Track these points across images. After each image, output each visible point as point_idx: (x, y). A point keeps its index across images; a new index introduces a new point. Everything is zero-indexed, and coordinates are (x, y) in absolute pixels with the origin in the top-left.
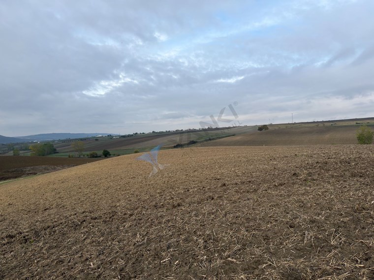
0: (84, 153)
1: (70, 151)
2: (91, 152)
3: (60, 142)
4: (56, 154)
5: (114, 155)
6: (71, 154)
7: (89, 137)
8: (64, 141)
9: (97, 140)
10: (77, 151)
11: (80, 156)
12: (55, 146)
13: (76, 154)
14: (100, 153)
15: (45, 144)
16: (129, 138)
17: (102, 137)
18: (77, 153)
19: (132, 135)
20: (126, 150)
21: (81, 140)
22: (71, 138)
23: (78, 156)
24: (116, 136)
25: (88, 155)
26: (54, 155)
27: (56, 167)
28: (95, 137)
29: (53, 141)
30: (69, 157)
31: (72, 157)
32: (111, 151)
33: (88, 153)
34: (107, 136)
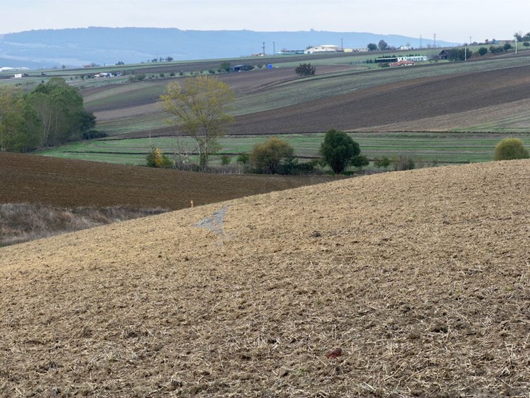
0: (228, 144)
1: (157, 134)
2: (262, 142)
3: (120, 79)
4: (93, 145)
5: (384, 164)
6: (161, 146)
7: (270, 52)
8: (138, 74)
9: (306, 71)
10: (189, 130)
11: (204, 161)
12: (87, 100)
13: (186, 149)
14: (308, 146)
15: (42, 89)
16: (481, 65)
17: (340, 54)
18: (190, 143)
19: (508, 46)
20: (456, 134)
21: (227, 68)
22: (179, 58)
23: (196, 160)
24: (411, 52)
25: (244, 159)
26: (82, 147)
27: (68, 214)
28: (298, 56)
29: (88, 73)
30: (152, 164)
31: (167, 165)
32: (366, 141)
33: (248, 144)
34: (363, 47)
